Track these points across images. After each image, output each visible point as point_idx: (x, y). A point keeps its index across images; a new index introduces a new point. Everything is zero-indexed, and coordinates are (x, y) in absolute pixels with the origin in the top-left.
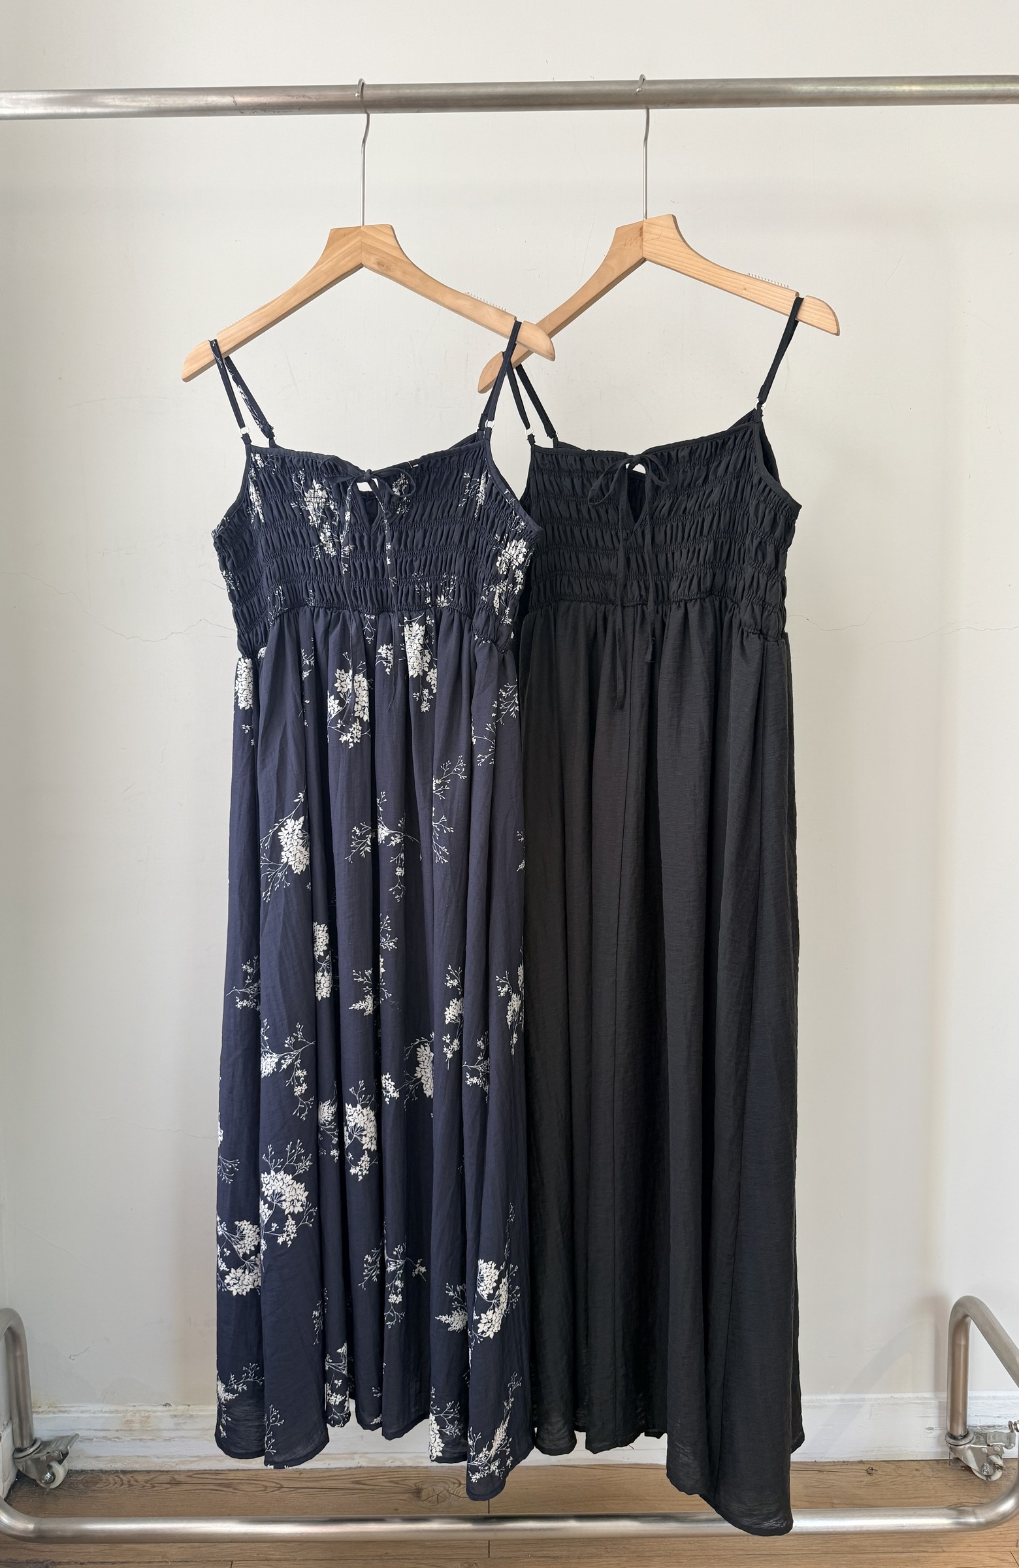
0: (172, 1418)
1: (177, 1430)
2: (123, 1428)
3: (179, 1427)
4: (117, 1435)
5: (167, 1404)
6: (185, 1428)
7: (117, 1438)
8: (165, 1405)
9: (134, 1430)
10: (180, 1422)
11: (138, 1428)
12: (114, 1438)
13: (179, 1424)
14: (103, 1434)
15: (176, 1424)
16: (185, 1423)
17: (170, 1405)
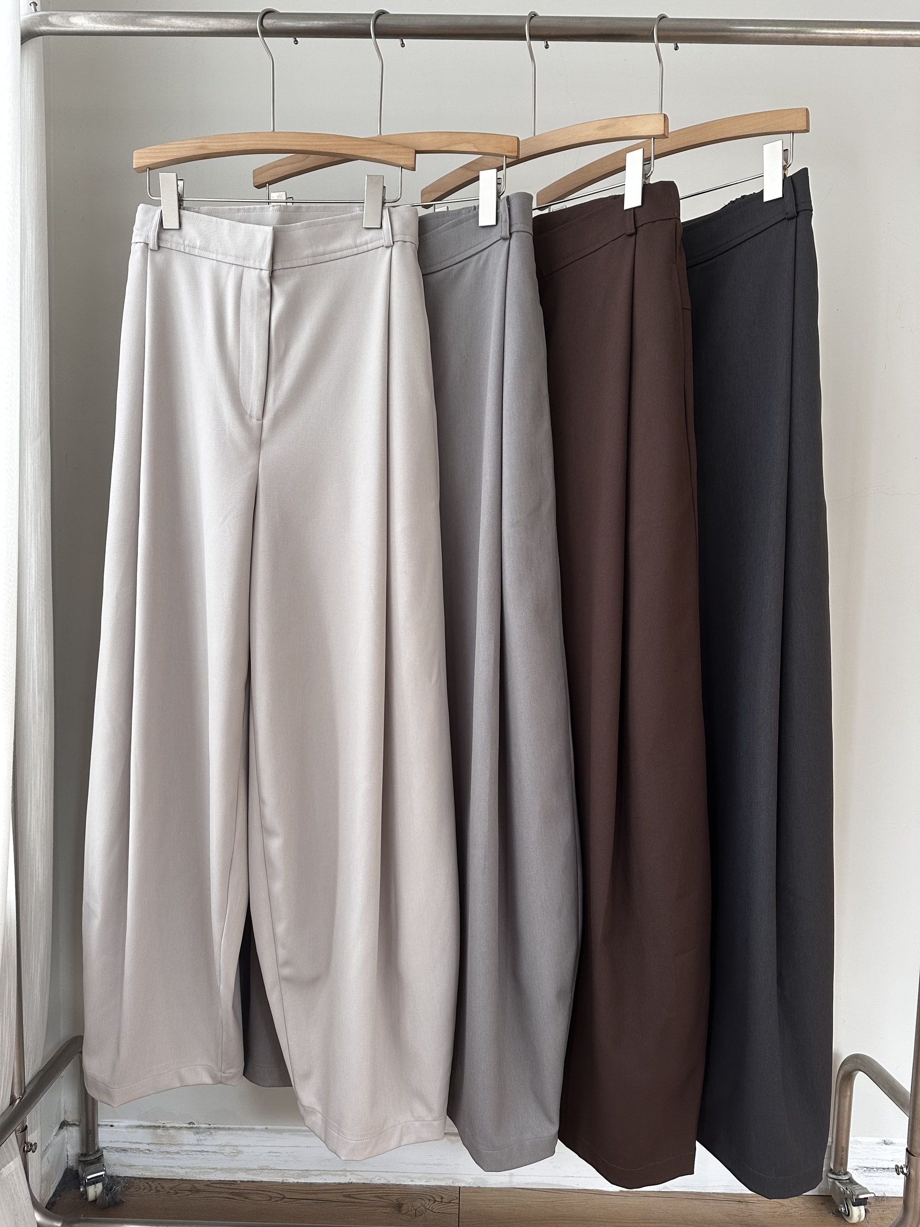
0: (195, 1135)
1: (199, 1145)
2: (154, 1142)
3: (200, 1143)
4: (148, 1147)
5: (191, 1122)
6: (205, 1144)
7: (149, 1150)
8: (190, 1124)
9: (163, 1144)
10: (202, 1138)
11: (166, 1143)
12: (146, 1150)
13: (201, 1140)
14: (137, 1146)
15: (198, 1140)
16: (205, 1139)
17: (194, 1124)
